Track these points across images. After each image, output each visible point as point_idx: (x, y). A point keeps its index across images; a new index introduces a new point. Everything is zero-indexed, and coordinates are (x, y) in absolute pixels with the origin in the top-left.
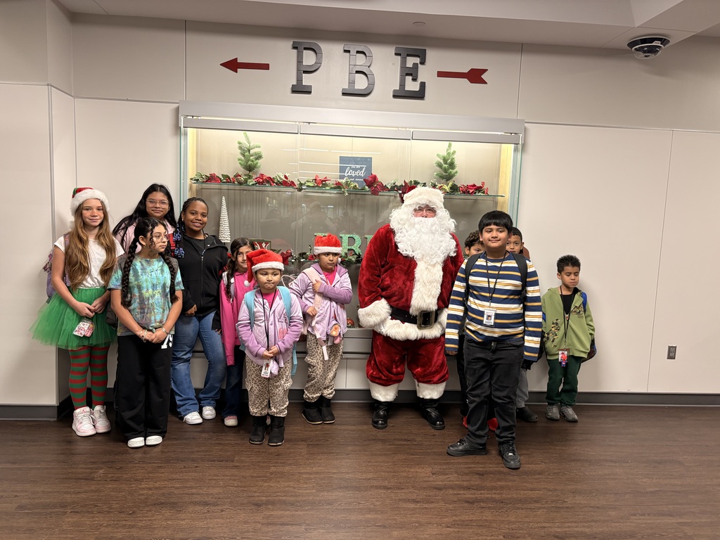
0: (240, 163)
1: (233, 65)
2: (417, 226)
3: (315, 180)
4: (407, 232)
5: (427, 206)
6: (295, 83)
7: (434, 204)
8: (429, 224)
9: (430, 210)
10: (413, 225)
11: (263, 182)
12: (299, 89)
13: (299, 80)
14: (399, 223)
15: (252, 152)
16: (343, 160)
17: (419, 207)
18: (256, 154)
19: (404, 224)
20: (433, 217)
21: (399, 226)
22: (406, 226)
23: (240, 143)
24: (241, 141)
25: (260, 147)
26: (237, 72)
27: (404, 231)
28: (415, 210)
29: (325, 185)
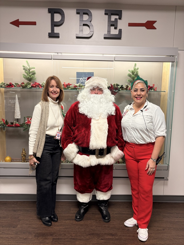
0: (24, 77)
1: (17, 23)
2: (92, 99)
3: (64, 85)
4: (86, 102)
5: (98, 87)
6: (50, 32)
7: (102, 86)
8: (99, 98)
9: (100, 90)
10: (89, 99)
11: (36, 86)
12: (53, 35)
13: (53, 30)
14: (82, 98)
15: (31, 70)
16: (78, 74)
17: (93, 88)
18: (32, 72)
19: (85, 99)
20: (101, 94)
21: (82, 99)
22: (86, 100)
23: (24, 66)
24: (25, 65)
25: (34, 68)
26: (18, 27)
27: (85, 102)
28: (91, 90)
29: (69, 87)
